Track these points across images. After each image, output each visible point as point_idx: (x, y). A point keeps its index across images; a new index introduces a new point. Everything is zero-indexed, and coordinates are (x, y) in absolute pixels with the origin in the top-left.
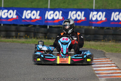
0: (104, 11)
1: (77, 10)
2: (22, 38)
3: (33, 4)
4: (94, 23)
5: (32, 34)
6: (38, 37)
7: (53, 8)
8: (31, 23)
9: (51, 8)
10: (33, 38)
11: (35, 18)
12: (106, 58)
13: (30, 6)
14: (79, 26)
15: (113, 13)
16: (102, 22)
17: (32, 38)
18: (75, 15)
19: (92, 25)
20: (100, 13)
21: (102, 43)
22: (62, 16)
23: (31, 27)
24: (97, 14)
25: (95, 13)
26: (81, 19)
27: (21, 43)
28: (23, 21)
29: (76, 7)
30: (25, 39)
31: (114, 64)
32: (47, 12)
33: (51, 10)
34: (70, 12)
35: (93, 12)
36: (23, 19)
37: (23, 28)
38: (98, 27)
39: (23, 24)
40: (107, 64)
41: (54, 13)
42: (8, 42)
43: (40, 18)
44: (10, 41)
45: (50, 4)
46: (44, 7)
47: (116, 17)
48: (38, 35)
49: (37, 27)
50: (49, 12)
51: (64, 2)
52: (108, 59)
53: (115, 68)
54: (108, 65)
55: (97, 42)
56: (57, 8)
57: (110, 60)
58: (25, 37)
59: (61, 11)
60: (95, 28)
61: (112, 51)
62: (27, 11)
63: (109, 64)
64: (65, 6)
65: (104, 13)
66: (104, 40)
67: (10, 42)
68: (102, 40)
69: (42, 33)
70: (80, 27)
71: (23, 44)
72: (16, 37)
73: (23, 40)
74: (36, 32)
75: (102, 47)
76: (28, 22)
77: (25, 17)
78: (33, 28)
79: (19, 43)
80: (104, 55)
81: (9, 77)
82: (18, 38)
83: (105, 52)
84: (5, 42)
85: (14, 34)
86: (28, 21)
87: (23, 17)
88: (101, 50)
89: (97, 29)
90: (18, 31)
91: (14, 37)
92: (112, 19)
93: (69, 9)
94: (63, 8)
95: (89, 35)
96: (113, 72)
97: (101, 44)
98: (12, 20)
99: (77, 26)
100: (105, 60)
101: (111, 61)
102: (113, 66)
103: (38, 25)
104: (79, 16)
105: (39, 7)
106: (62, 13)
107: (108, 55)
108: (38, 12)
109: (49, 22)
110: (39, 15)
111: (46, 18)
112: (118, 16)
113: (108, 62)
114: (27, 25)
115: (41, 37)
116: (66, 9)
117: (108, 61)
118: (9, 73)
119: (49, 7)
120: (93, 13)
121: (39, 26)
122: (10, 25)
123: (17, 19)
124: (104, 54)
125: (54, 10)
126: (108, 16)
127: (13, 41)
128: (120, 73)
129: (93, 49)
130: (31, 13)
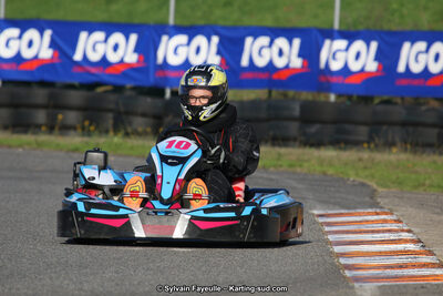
0: (374, 39)
1: (274, 33)
2: (72, 132)
3: (114, 7)
4: (335, 80)
5: (109, 119)
6: (129, 130)
7: (186, 23)
8: (106, 78)
9: (179, 22)
10: (111, 133)
11: (122, 61)
12: (378, 211)
13: (101, 17)
14: (281, 91)
15: (407, 45)
16: (363, 77)
17: (107, 132)
18: (266, 52)
19: (328, 89)
20: (359, 45)
21: (366, 155)
22: (218, 53)
23: (106, 92)
24: (347, 49)
25: (341, 44)
26: (287, 67)
27: (67, 152)
28: (76, 70)
29: (269, 22)
30: (83, 135)
31: (409, 231)
32: (165, 38)
33: (179, 30)
34: (249, 40)
35: (332, 39)
36: (76, 63)
37: (76, 97)
38: (350, 97)
39: (76, 83)
40: (384, 231)
41: (189, 44)
42: (20, 146)
43: (139, 61)
44: (29, 144)
45: (176, 11)
46: (152, 19)
47: (417, 60)
48: (130, 124)
49: (128, 93)
50: (171, 37)
51: (228, 4)
52: (386, 214)
53: (411, 247)
54: (387, 236)
55: (345, 149)
56: (201, 23)
57: (394, 217)
58: (83, 128)
59: (216, 34)
60: (342, 99)
61: (400, 183)
62: (90, 32)
63: (389, 231)
64: (230, 17)
65: (374, 45)
66: (372, 146)
67: (26, 147)
68: (366, 145)
69: (144, 115)
70: (285, 96)
72: (51, 129)
73: (75, 140)
74: (122, 109)
75: (365, 168)
76: (93, 74)
77: (85, 57)
78: (113, 97)
79: (61, 150)
80: (372, 198)
81: (25, 276)
82: (56, 131)
83: (375, 186)
84: (9, 147)
85: (41, 116)
86: (93, 70)
87: (78, 57)
88: (361, 180)
89: (348, 103)
90: (56, 105)
91: (43, 128)
92: (401, 68)
93: (245, 28)
94: (221, 23)
95: (318, 126)
96: (405, 261)
97: (360, 160)
98: (35, 65)
99: (274, 93)
100: (376, 217)
101: (398, 221)
102: (406, 241)
103: (129, 85)
104: (281, 53)
105: (137, 21)
106: (221, 44)
107: (386, 200)
108: (134, 38)
109: (171, 74)
110: (136, 50)
111: (160, 60)
112: (422, 58)
113: (388, 226)
114: (91, 86)
115: (140, 129)
116: (234, 28)
117: (385, 221)
119: (171, 21)
120: (331, 46)
121: (134, 89)
122: (27, 84)
124: (373, 194)
125: (191, 31)
126: (388, 56)
127: (39, 145)
128: (433, 265)
129: (332, 175)
130: (106, 41)
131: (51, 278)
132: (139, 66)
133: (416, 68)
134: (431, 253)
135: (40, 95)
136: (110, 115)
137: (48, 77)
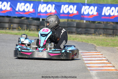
0: (96, 6)
1: (69, 4)
2: (15, 30)
4: (85, 17)
6: (30, 29)
7: (46, 1)
8: (25, 15)
9: (44, 1)
10: (26, 30)
12: (97, 52)
14: (71, 19)
15: (105, 8)
17: (24, 30)
18: (67, 9)
19: (83, 19)
21: (93, 37)
22: (55, 9)
23: (24, 19)
25: (87, 7)
26: (73, 13)
27: (14, 35)
28: (16, 13)
29: (68, 1)
30: (18, 31)
31: (105, 57)
32: (40, 5)
33: (44, 3)
34: (63, 6)
35: (85, 6)
36: (17, 11)
37: (16, 20)
38: (89, 21)
39: (16, 16)
40: (98, 57)
41: (47, 6)
42: (1, 33)
44: (4, 33)
47: (107, 12)
49: (30, 19)
52: (99, 53)
53: (105, 62)
54: (99, 59)
55: (88, 35)
56: (50, 1)
57: (101, 54)
58: (18, 29)
59: (54, 4)
60: (87, 22)
61: (102, 45)
66: (95, 34)
67: (3, 33)
68: (93, 34)
69: (34, 25)
70: (72, 21)
71: (16, 36)
73: (16, 32)
74: (28, 24)
75: (93, 40)
78: (26, 20)
79: (12, 34)
80: (95, 48)
81: (2, 68)
82: (11, 29)
83: (96, 45)
85: (7, 25)
88: (91, 43)
89: (89, 23)
90: (11, 22)
91: (7, 28)
92: (103, 14)
93: (62, 3)
94: (55, 1)
95: (81, 29)
96: (104, 65)
97: (92, 38)
98: (6, 12)
99: (69, 20)
100: (96, 54)
101: (102, 55)
102: (104, 60)
103: (30, 17)
106: (55, 6)
107: (99, 49)
108: (32, 5)
109: (42, 15)
111: (39, 11)
112: (109, 11)
113: (99, 56)
114: (20, 18)
115: (33, 29)
116: (59, 3)
117: (98, 55)
118: (2, 64)
119: (42, 0)
121: (32, 18)
122: (3, 17)
123: (11, 11)
124: (95, 47)
125: (47, 3)
126: (100, 10)
127: (6, 33)
128: (111, 67)
129: (84, 42)
130: (24, 5)
131: (9, 69)
132: (33, 12)
133: (107, 14)
134: (110, 63)
135: (7, 20)
136: (25, 25)
137: (9, 15)
